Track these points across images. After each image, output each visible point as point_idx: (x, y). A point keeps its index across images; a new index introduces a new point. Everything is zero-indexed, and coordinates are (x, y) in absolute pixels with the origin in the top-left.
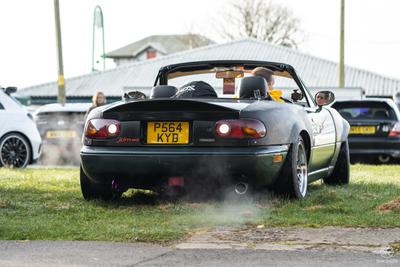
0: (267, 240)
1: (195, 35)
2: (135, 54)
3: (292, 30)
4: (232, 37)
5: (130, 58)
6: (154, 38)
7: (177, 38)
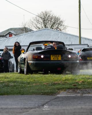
0: (86, 93)
1: (26, 28)
2: (5, 35)
3: (60, 25)
4: (39, 28)
5: (3, 36)
6: (11, 29)
7: (20, 29)
